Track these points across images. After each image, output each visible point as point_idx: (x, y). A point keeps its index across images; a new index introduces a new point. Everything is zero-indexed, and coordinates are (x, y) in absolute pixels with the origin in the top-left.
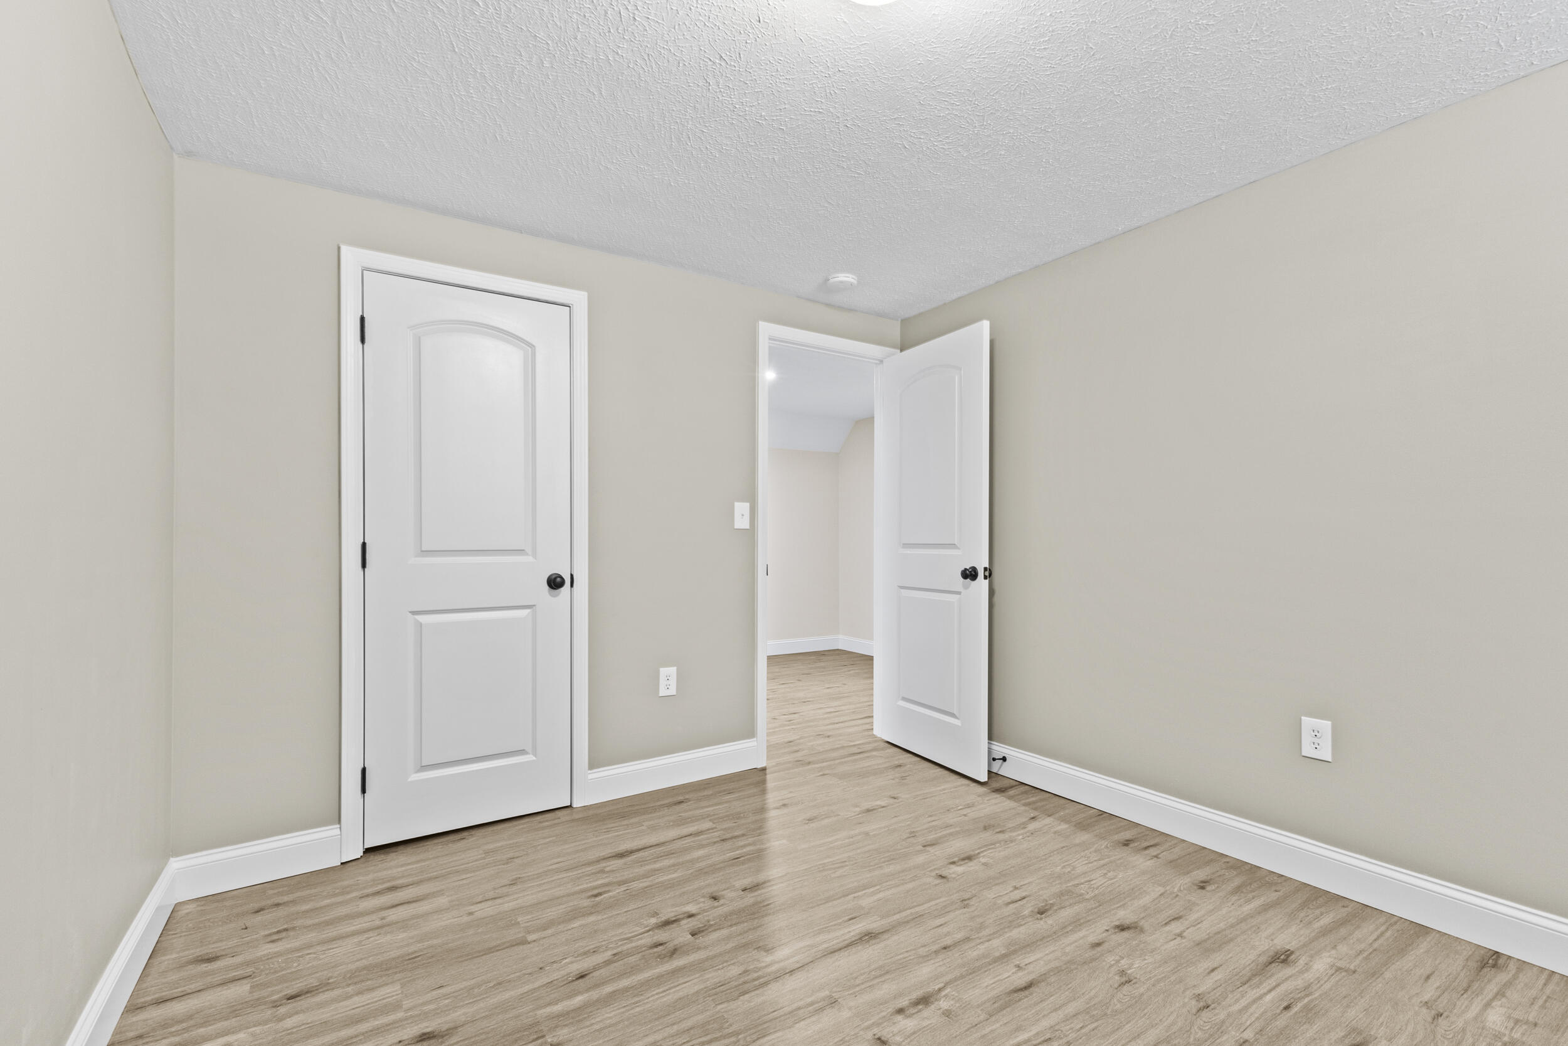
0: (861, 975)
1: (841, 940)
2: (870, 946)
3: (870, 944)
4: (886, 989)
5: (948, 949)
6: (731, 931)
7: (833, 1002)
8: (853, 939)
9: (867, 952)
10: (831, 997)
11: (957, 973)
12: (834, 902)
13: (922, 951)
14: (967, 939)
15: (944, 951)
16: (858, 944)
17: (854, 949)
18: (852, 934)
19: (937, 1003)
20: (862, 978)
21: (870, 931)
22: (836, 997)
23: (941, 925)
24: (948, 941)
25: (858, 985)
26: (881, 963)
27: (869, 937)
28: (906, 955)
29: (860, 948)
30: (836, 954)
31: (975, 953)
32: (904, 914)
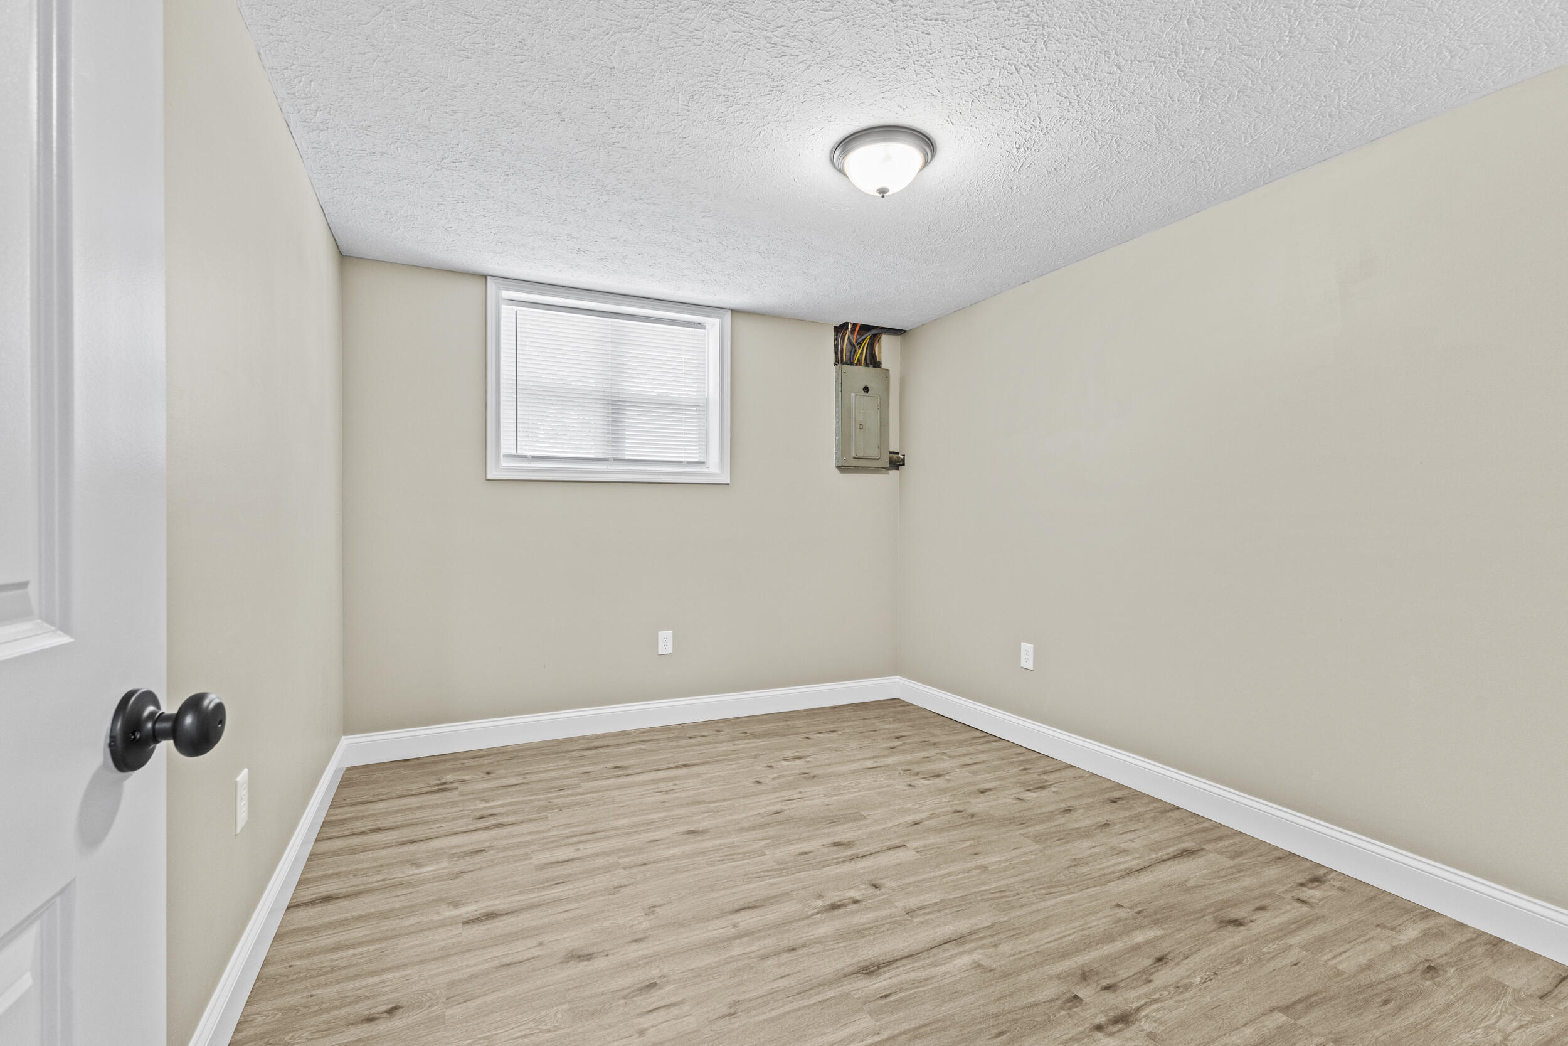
0: (883, 932)
1: (901, 969)
2: (870, 959)
3: (869, 961)
4: (862, 918)
5: (791, 948)
6: (1033, 997)
7: (910, 912)
8: (887, 968)
9: (874, 953)
10: (912, 917)
11: (795, 925)
12: (907, 1028)
13: (818, 948)
14: (763, 958)
15: (795, 947)
16: (883, 962)
17: (888, 958)
18: (888, 975)
19: (825, 904)
20: (883, 929)
21: (866, 976)
22: (907, 916)
23: (783, 977)
24: (786, 957)
25: (888, 923)
26: (863, 940)
27: (869, 970)
28: (837, 946)
29: (881, 958)
30: (906, 954)
31: (766, 941)
32: (819, 998)
